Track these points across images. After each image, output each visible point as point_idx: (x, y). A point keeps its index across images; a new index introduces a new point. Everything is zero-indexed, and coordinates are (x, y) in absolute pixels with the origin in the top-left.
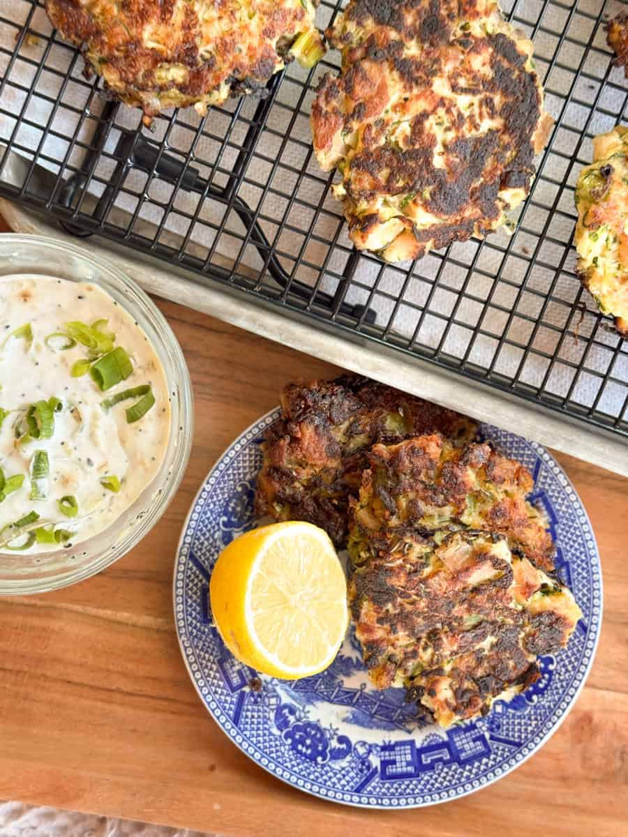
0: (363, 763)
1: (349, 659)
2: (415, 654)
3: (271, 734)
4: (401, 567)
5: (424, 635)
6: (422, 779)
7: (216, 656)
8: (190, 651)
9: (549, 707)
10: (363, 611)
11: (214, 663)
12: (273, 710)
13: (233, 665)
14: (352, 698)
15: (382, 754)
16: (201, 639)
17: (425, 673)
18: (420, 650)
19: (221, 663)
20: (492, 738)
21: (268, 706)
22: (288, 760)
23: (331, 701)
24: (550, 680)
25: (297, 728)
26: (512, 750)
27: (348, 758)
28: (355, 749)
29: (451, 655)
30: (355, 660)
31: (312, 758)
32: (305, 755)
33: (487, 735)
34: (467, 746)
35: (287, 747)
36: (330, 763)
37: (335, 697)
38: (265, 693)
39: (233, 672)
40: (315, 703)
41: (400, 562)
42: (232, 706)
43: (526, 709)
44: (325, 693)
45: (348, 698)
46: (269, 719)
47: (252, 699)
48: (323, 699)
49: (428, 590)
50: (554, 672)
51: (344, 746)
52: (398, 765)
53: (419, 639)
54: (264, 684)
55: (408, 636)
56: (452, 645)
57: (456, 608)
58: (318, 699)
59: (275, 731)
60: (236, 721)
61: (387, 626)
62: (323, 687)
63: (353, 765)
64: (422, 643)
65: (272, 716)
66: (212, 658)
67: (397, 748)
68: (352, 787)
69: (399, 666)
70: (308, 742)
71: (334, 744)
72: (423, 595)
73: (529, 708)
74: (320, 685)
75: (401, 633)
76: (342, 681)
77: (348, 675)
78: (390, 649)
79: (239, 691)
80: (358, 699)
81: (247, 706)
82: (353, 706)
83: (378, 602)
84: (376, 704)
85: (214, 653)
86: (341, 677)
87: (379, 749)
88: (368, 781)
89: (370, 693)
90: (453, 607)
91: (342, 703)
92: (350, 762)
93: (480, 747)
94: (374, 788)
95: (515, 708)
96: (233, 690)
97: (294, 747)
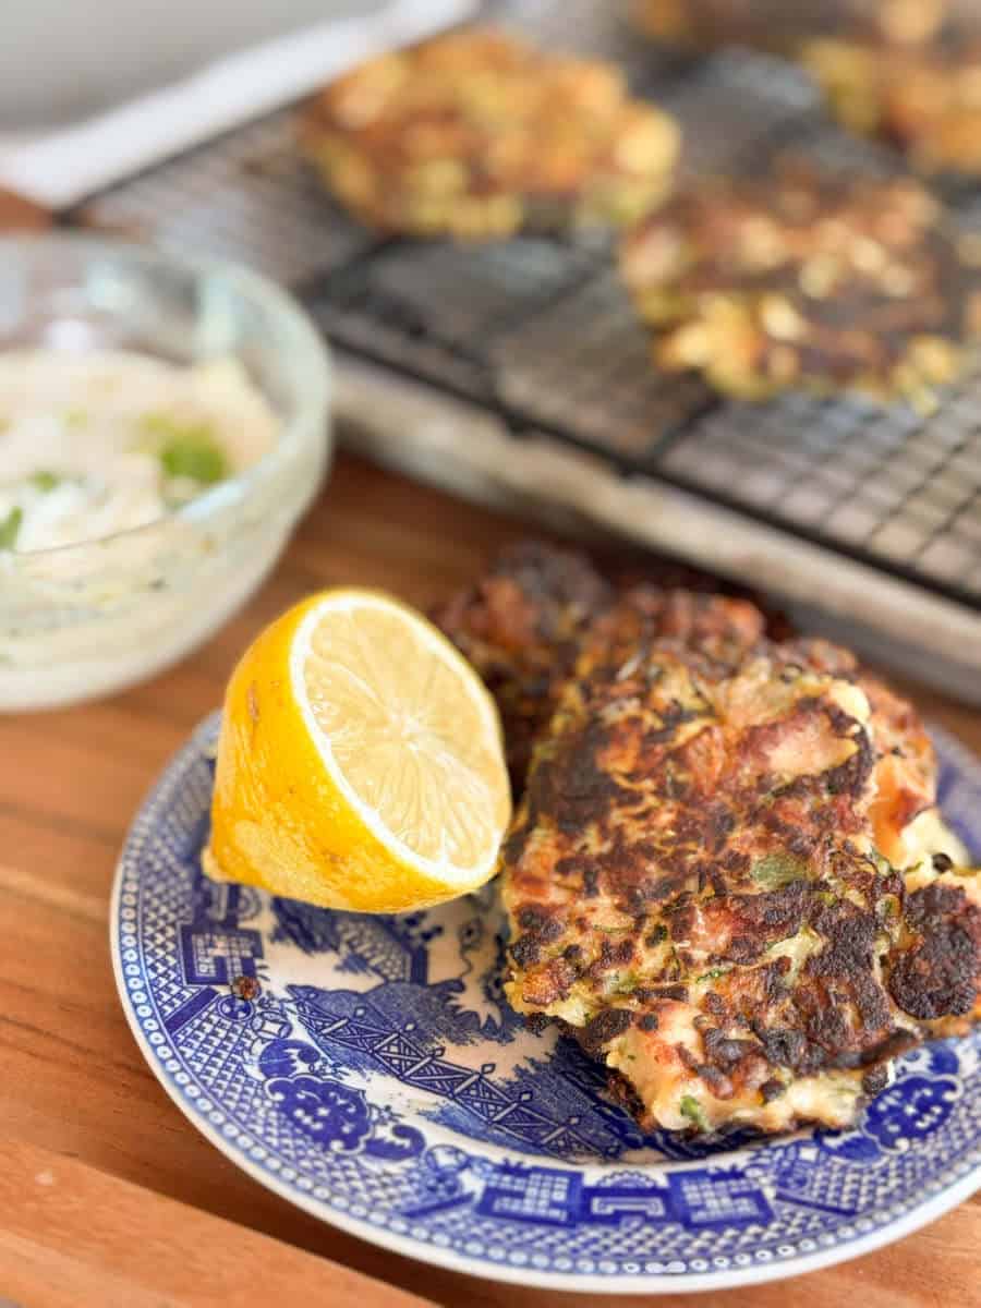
0: (441, 1180)
1: (475, 1015)
2: (625, 952)
3: (242, 1072)
4: (635, 721)
5: (655, 907)
6: (582, 1234)
7: (182, 918)
8: (133, 888)
9: (937, 1159)
10: (531, 848)
11: (173, 925)
12: (263, 1040)
13: (211, 945)
14: (454, 1083)
15: (496, 1176)
16: (165, 880)
17: (642, 995)
18: (640, 944)
19: (187, 933)
20: (779, 1197)
21: (255, 1032)
22: (261, 1122)
23: (404, 1080)
24: (943, 1117)
25: (308, 1084)
26: (830, 1221)
27: (408, 1163)
28: (431, 1154)
29: (710, 961)
30: (483, 1020)
31: (323, 1139)
32: (306, 1129)
33: (770, 1193)
34: (712, 1203)
35: (268, 1104)
36: (361, 1160)
37: (417, 1073)
38: (259, 1010)
39: (207, 956)
40: (368, 1072)
41: (632, 707)
42: (178, 1003)
43: (879, 1159)
44: (396, 1062)
45: (446, 1081)
46: (250, 1050)
47: (227, 1009)
48: (389, 1071)
49: (682, 777)
50: (957, 1105)
51: (407, 1143)
52: (527, 1201)
53: (640, 919)
54: (264, 995)
55: (619, 908)
56: (713, 931)
57: (737, 834)
58: (373, 1067)
59: (254, 1071)
60: (173, 1024)
61: (575, 880)
62: (394, 1049)
63: (416, 1176)
64: (648, 927)
65: (259, 1048)
66: (172, 917)
67: (533, 1176)
68: (397, 1207)
69: (582, 974)
70: (323, 1112)
71: (384, 1133)
72: (670, 791)
73: (885, 1160)
74: (389, 1044)
75: (605, 901)
76: (443, 1049)
77: (459, 1041)
78: (572, 936)
79: (204, 987)
80: (468, 1089)
81: (212, 1014)
82: (453, 1099)
83: (568, 826)
84: (507, 1105)
85: (182, 913)
86: (444, 1042)
87: (489, 1167)
88: (442, 1207)
89: (501, 1084)
90: (732, 827)
91: (428, 1087)
92: (410, 1171)
93: (746, 1207)
94: (454, 1222)
95: (848, 1156)
96: (192, 979)
97: (286, 1108)
